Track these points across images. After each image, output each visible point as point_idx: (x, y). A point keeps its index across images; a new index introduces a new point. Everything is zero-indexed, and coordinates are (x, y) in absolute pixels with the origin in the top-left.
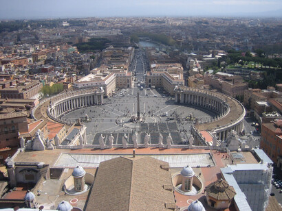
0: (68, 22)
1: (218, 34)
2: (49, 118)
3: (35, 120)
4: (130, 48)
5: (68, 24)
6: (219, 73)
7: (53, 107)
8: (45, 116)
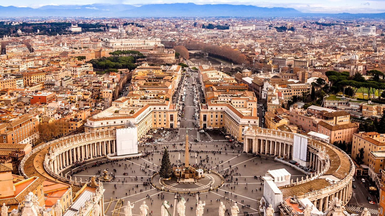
0: (79, 25)
1: (312, 47)
2: (45, 175)
3: (25, 178)
4: (175, 67)
5: (79, 29)
6: (313, 107)
7: (53, 157)
8: (41, 171)
